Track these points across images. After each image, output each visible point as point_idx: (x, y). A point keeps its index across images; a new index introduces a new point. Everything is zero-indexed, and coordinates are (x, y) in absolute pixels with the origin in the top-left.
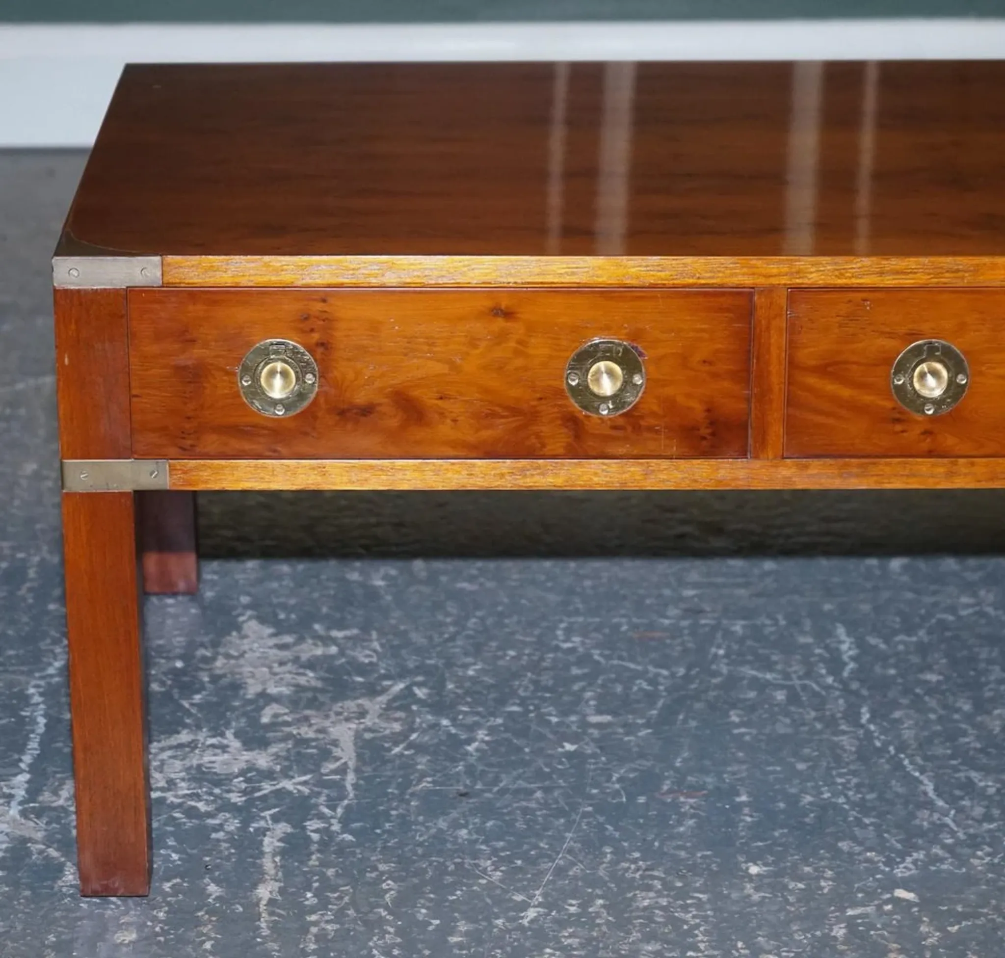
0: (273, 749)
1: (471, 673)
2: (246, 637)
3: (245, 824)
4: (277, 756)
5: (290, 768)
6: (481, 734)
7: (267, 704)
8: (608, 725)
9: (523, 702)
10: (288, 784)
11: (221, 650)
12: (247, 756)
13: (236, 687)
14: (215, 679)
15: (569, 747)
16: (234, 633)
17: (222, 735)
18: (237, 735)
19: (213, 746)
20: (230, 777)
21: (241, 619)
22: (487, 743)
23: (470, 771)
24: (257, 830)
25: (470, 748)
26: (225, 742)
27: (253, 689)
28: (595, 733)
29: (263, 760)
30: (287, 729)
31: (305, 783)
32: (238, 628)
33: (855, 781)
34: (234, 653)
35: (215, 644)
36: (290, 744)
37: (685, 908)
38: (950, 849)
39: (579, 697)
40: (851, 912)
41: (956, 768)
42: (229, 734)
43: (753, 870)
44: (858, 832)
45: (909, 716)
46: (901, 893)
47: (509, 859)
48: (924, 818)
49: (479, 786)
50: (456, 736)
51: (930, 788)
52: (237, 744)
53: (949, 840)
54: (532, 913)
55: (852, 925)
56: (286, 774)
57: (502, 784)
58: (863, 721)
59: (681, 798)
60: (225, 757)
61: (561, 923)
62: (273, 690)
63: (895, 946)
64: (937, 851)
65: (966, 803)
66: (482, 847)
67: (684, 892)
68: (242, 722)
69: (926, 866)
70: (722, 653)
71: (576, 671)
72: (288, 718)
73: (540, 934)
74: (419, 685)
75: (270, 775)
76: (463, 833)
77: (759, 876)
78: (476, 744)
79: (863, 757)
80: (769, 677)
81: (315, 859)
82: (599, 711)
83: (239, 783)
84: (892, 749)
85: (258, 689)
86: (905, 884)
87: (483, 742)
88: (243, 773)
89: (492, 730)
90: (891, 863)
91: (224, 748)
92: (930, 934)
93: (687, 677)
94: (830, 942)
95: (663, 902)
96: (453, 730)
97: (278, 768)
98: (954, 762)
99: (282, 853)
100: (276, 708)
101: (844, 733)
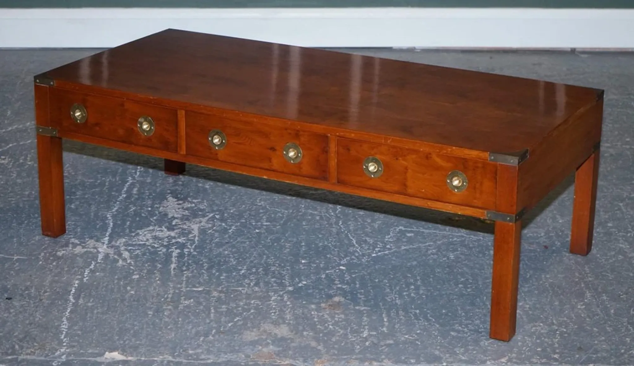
0: (175, 231)
1: (232, 212)
2: (169, 202)
3: (167, 250)
4: (177, 233)
6: (233, 227)
7: (174, 219)
8: (269, 225)
9: (246, 219)
10: (179, 240)
11: (162, 205)
12: (168, 233)
13: (166, 215)
14: (160, 213)
15: (257, 231)
17: (161, 227)
18: (165, 228)
19: (159, 230)
20: (163, 239)
21: (168, 196)
23: (229, 237)
26: (162, 229)
27: (170, 216)
28: (265, 227)
29: (173, 234)
30: (180, 226)
31: (184, 240)
32: (167, 199)
33: (334, 240)
34: (165, 206)
35: (160, 203)
36: (180, 230)
37: (284, 270)
38: (357, 257)
39: (261, 218)
40: (327, 272)
41: (363, 237)
42: (163, 227)
43: (303, 261)
44: (333, 252)
45: (353, 223)
46: (342, 267)
47: (238, 259)
48: (351, 249)
49: (232, 241)
50: (226, 228)
51: (354, 242)
52: (166, 230)
53: (357, 255)
54: (243, 271)
55: (327, 275)
56: (179, 237)
57: (238, 240)
58: (340, 224)
59: (286, 244)
60: (162, 233)
61: (250, 274)
62: (176, 216)
63: (337, 280)
64: (353, 257)
65: (364, 245)
66: (231, 256)
67: (284, 267)
68: (167, 224)
69: (349, 261)
70: (303, 206)
71: (261, 211)
72: (180, 223)
73: (244, 276)
74: (217, 215)
75: (174, 238)
76: (226, 252)
77: (304, 263)
78: (231, 230)
79: (338, 234)
80: (315, 213)
81: (186, 258)
82: (267, 222)
83: (166, 240)
84: (346, 232)
85: (172, 215)
86: (343, 265)
87: (234, 229)
88: (167, 237)
89: (236, 226)
90: (340, 260)
91: (162, 231)
92: (347, 277)
93: (292, 213)
94: (320, 278)
95: (278, 269)
96: (226, 226)
97: (177, 236)
98: (362, 235)
99: (177, 257)
100: (176, 220)
101: (334, 227)
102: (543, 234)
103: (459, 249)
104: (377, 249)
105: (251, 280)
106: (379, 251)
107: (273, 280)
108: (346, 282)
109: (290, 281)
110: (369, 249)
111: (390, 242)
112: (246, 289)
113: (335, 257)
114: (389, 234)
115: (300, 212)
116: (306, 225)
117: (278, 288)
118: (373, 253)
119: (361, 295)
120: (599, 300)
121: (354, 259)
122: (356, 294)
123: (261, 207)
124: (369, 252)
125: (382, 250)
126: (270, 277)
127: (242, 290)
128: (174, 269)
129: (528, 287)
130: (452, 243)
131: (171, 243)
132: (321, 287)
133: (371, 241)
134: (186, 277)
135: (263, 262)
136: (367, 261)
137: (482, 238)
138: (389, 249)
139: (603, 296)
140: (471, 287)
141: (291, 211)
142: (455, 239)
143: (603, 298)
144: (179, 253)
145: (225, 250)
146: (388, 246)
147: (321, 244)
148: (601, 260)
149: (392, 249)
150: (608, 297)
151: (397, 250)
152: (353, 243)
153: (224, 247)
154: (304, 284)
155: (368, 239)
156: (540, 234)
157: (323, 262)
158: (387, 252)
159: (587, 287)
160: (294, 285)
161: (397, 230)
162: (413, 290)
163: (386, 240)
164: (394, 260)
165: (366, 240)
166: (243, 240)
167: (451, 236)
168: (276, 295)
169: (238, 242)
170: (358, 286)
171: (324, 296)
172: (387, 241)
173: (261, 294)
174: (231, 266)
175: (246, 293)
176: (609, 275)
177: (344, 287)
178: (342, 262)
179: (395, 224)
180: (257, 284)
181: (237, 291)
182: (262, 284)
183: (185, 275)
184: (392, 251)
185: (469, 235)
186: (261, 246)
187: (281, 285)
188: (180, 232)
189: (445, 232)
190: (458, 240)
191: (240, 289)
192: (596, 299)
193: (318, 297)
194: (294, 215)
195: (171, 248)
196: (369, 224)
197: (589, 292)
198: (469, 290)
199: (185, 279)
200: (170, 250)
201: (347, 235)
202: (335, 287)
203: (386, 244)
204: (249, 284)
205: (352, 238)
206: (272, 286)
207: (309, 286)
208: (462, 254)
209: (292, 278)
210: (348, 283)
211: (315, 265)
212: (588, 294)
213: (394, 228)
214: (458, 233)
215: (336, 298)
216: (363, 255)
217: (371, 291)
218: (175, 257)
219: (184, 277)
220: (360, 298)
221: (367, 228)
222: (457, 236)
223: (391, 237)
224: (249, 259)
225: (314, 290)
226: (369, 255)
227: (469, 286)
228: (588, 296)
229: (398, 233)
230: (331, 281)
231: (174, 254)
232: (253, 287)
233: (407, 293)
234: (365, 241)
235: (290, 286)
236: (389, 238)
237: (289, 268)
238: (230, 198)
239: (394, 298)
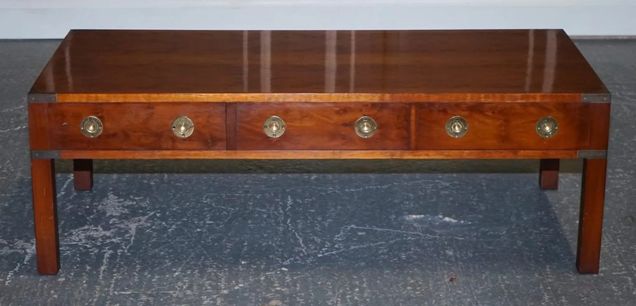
0: (111, 231)
1: (174, 209)
2: (108, 199)
3: (100, 251)
4: (112, 233)
5: (115, 236)
6: (174, 226)
7: (112, 218)
8: (212, 224)
9: (188, 218)
10: (114, 240)
11: (101, 203)
12: (104, 232)
13: (104, 213)
14: (98, 211)
15: (199, 230)
16: (106, 198)
17: (97, 227)
18: (101, 227)
19: (94, 230)
20: (97, 238)
21: (109, 194)
22: (175, 229)
23: (168, 236)
24: (103, 252)
25: (169, 230)
26: (98, 229)
27: (108, 214)
28: (207, 226)
29: (108, 234)
30: (117, 225)
31: (119, 240)
32: (107, 196)
33: (280, 239)
34: (104, 204)
35: (99, 201)
36: (117, 229)
37: (221, 272)
38: (301, 257)
39: (205, 217)
40: (267, 274)
41: (311, 236)
42: (99, 226)
43: (243, 262)
44: (276, 253)
45: (301, 222)
46: (284, 269)
47: (174, 260)
48: (296, 249)
49: (170, 240)
50: (166, 227)
51: (301, 241)
52: (101, 229)
53: (302, 255)
54: (177, 274)
55: (267, 277)
56: (114, 237)
57: (176, 240)
58: (288, 223)
59: (228, 244)
60: (98, 233)
61: (185, 276)
62: (114, 214)
63: (277, 282)
64: (297, 258)
65: (310, 245)
66: (167, 257)
67: (221, 268)
68: (104, 223)
69: (293, 261)
70: (251, 204)
71: (206, 209)
72: (117, 222)
73: (178, 279)
74: (158, 213)
75: (109, 238)
76: (162, 253)
77: (244, 264)
78: (171, 229)
79: (284, 233)
80: (263, 210)
81: (118, 260)
82: (210, 220)
83: (100, 240)
84: (293, 231)
85: (110, 214)
86: (286, 267)
87: (173, 228)
88: (102, 237)
89: (177, 225)
90: (283, 261)
91: (97, 230)
92: (288, 279)
93: (239, 211)
94: (259, 281)
95: (215, 271)
96: (165, 225)
97: (112, 236)
98: (311, 234)
99: (110, 258)
100: (114, 219)
101: (281, 226)
102: (504, 233)
103: (412, 249)
104: (324, 249)
105: (185, 283)
106: (327, 251)
107: (208, 282)
108: (286, 284)
109: (226, 284)
110: (315, 249)
111: (339, 241)
112: (177, 292)
113: (278, 257)
114: (340, 234)
115: (247, 210)
116: (252, 224)
117: (212, 291)
118: (319, 253)
119: (300, 298)
120: (558, 303)
121: (297, 260)
122: (295, 298)
123: (206, 205)
124: (315, 253)
125: (329, 249)
126: (205, 279)
127: (174, 293)
128: (104, 271)
129: (482, 289)
130: (405, 242)
131: (105, 243)
132: (258, 290)
133: (319, 240)
134: (115, 280)
135: (200, 263)
136: (312, 262)
137: (438, 237)
138: (337, 249)
139: (562, 299)
140: (420, 289)
141: (238, 209)
142: (409, 238)
143: (562, 300)
144: (111, 254)
145: (161, 251)
146: (336, 246)
147: (265, 244)
148: (564, 259)
149: (341, 249)
150: (568, 300)
151: (346, 250)
152: (299, 243)
153: (161, 248)
154: (240, 287)
155: (315, 238)
156: (502, 232)
157: (264, 263)
158: (334, 252)
159: (546, 290)
160: (229, 288)
161: (348, 228)
162: (358, 293)
163: (335, 239)
164: (342, 261)
165: (313, 239)
166: (182, 240)
167: (405, 235)
168: (208, 299)
169: (176, 242)
170: (298, 289)
171: (260, 300)
172: (336, 241)
173: (193, 297)
174: (165, 267)
175: (177, 297)
176: (571, 276)
177: (283, 290)
178: (284, 263)
179: (347, 222)
180: (190, 287)
181: (167, 294)
182: (195, 287)
183: (115, 278)
184: (341, 251)
185: (425, 234)
186: (200, 247)
187: (217, 289)
188: (116, 231)
189: (400, 231)
190: (413, 239)
191: (172, 292)
192: (554, 302)
193: (253, 301)
194: (240, 213)
195: (104, 249)
196: (319, 222)
197: (548, 295)
198: (417, 293)
199: (114, 282)
200: (103, 251)
201: (294, 235)
202: (273, 290)
203: (334, 244)
204: (182, 287)
205: (298, 237)
206: (206, 289)
207: (246, 289)
208: (414, 254)
209: (229, 281)
210: (288, 286)
211: (255, 267)
212: (546, 297)
213: (345, 226)
214: (413, 231)
215: (273, 301)
216: (309, 256)
217: (312, 294)
218: (107, 258)
219: (113, 280)
220: (299, 302)
221: (317, 226)
222: (412, 236)
223: (341, 236)
224: (186, 260)
225: (251, 293)
226: (315, 255)
227: (418, 288)
228: (546, 299)
229: (349, 231)
230: (270, 283)
231: (106, 255)
232: (185, 289)
233: (350, 296)
234: (313, 241)
235: (224, 289)
236: (338, 238)
237: (227, 269)
238: (174, 195)
239: (335, 302)
